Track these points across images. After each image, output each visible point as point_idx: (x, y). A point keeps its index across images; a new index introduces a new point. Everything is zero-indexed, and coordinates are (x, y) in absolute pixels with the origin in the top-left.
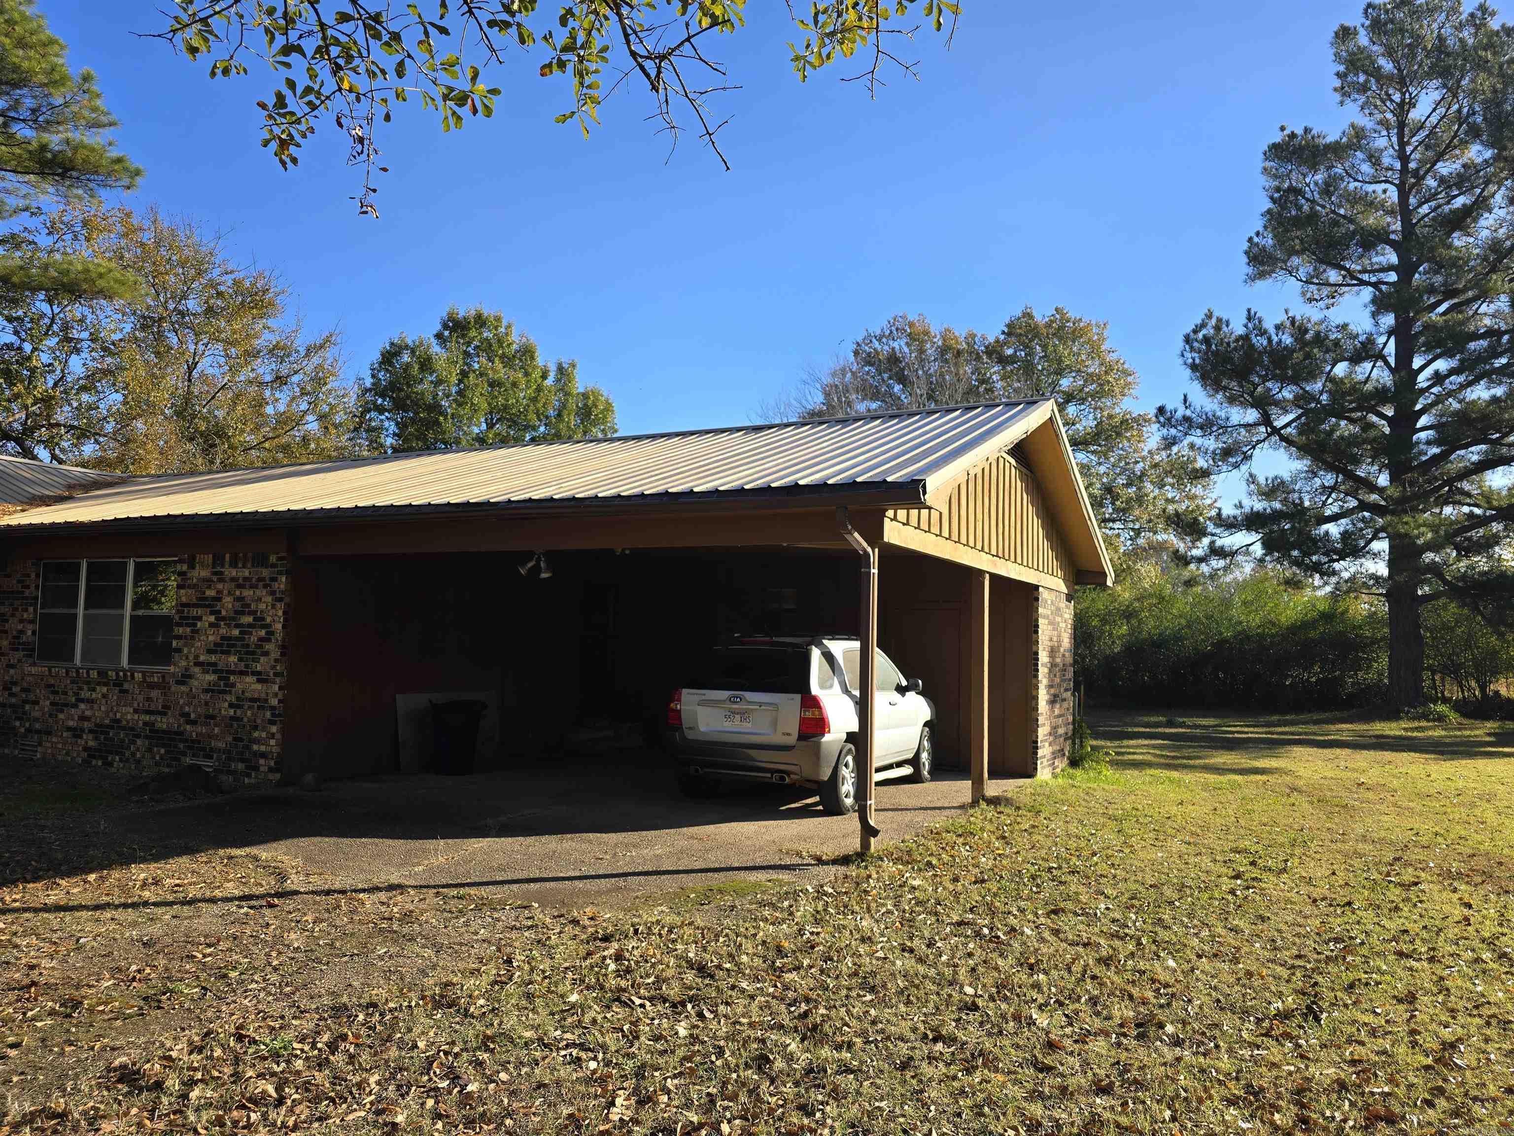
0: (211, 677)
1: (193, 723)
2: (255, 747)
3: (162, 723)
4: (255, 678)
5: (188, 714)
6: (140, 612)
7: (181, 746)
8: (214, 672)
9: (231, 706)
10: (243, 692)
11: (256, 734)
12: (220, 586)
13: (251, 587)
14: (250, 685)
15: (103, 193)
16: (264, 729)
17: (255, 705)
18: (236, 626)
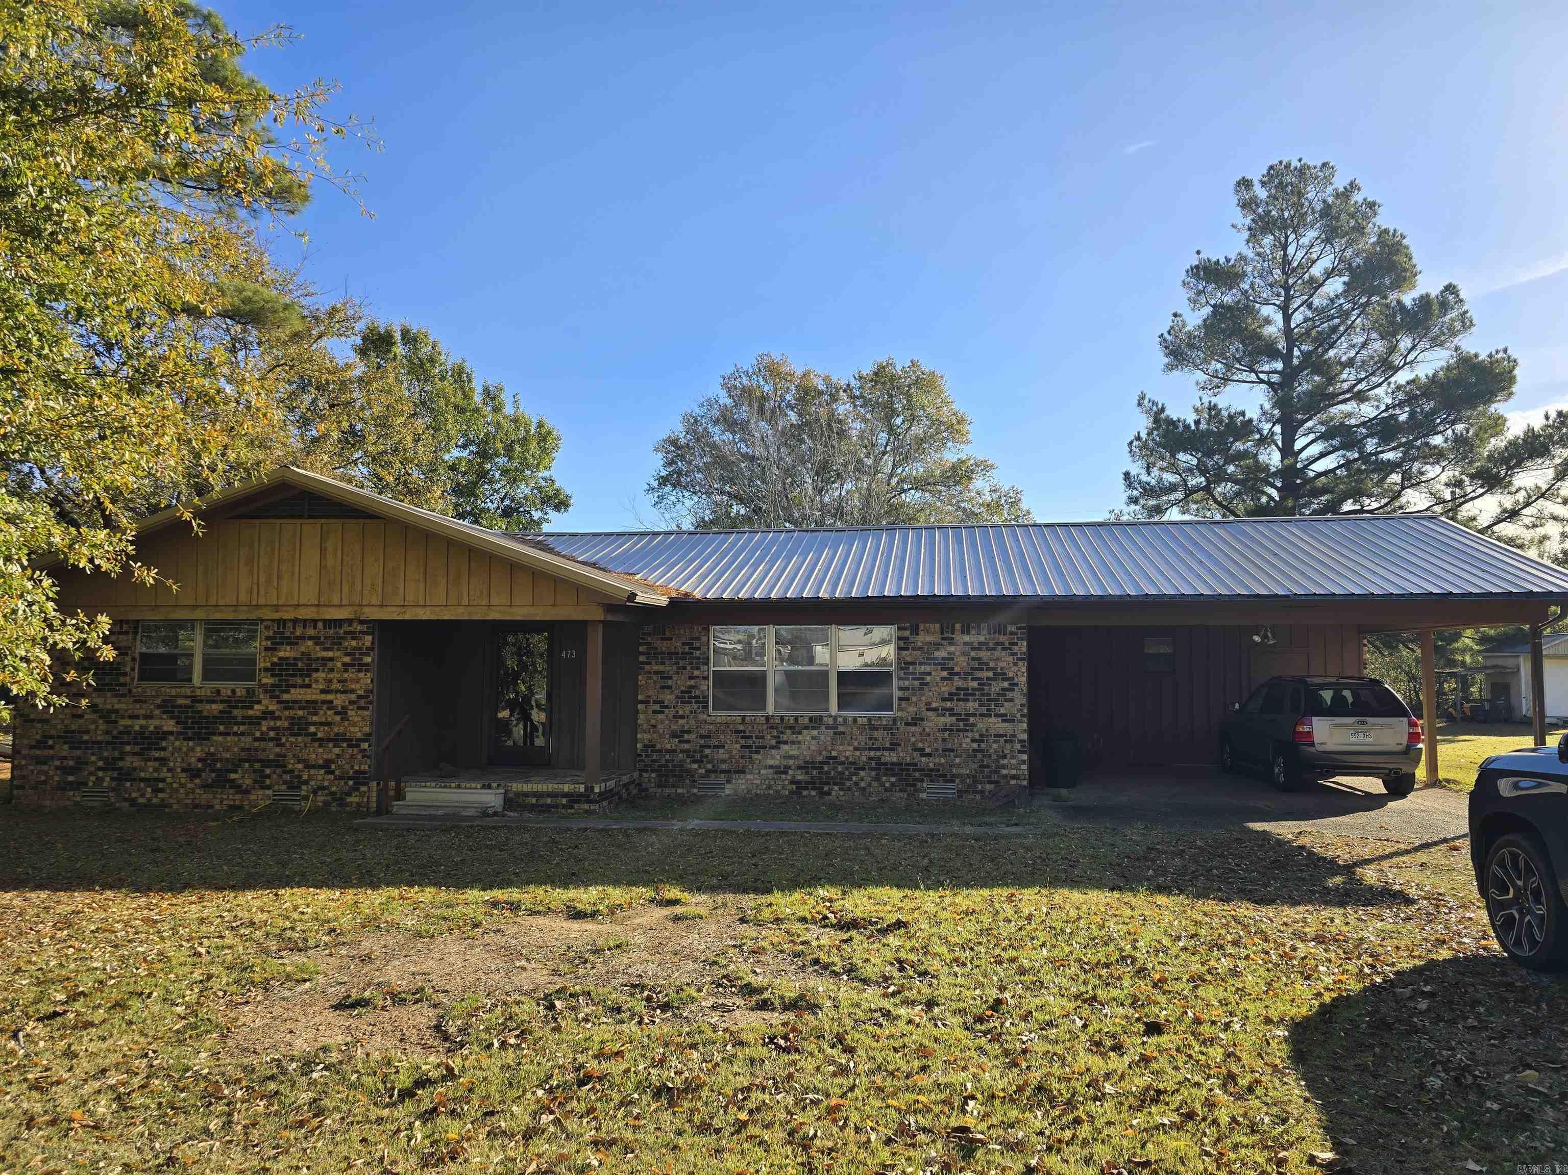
0: (948, 720)
1: (930, 755)
3: (890, 757)
4: (1000, 719)
5: (923, 749)
7: (917, 774)
8: (950, 715)
9: (973, 741)
10: (987, 730)
11: (1005, 762)
12: (951, 649)
13: (988, 649)
14: (996, 724)
16: (1013, 757)
17: (1002, 740)
18: (973, 679)
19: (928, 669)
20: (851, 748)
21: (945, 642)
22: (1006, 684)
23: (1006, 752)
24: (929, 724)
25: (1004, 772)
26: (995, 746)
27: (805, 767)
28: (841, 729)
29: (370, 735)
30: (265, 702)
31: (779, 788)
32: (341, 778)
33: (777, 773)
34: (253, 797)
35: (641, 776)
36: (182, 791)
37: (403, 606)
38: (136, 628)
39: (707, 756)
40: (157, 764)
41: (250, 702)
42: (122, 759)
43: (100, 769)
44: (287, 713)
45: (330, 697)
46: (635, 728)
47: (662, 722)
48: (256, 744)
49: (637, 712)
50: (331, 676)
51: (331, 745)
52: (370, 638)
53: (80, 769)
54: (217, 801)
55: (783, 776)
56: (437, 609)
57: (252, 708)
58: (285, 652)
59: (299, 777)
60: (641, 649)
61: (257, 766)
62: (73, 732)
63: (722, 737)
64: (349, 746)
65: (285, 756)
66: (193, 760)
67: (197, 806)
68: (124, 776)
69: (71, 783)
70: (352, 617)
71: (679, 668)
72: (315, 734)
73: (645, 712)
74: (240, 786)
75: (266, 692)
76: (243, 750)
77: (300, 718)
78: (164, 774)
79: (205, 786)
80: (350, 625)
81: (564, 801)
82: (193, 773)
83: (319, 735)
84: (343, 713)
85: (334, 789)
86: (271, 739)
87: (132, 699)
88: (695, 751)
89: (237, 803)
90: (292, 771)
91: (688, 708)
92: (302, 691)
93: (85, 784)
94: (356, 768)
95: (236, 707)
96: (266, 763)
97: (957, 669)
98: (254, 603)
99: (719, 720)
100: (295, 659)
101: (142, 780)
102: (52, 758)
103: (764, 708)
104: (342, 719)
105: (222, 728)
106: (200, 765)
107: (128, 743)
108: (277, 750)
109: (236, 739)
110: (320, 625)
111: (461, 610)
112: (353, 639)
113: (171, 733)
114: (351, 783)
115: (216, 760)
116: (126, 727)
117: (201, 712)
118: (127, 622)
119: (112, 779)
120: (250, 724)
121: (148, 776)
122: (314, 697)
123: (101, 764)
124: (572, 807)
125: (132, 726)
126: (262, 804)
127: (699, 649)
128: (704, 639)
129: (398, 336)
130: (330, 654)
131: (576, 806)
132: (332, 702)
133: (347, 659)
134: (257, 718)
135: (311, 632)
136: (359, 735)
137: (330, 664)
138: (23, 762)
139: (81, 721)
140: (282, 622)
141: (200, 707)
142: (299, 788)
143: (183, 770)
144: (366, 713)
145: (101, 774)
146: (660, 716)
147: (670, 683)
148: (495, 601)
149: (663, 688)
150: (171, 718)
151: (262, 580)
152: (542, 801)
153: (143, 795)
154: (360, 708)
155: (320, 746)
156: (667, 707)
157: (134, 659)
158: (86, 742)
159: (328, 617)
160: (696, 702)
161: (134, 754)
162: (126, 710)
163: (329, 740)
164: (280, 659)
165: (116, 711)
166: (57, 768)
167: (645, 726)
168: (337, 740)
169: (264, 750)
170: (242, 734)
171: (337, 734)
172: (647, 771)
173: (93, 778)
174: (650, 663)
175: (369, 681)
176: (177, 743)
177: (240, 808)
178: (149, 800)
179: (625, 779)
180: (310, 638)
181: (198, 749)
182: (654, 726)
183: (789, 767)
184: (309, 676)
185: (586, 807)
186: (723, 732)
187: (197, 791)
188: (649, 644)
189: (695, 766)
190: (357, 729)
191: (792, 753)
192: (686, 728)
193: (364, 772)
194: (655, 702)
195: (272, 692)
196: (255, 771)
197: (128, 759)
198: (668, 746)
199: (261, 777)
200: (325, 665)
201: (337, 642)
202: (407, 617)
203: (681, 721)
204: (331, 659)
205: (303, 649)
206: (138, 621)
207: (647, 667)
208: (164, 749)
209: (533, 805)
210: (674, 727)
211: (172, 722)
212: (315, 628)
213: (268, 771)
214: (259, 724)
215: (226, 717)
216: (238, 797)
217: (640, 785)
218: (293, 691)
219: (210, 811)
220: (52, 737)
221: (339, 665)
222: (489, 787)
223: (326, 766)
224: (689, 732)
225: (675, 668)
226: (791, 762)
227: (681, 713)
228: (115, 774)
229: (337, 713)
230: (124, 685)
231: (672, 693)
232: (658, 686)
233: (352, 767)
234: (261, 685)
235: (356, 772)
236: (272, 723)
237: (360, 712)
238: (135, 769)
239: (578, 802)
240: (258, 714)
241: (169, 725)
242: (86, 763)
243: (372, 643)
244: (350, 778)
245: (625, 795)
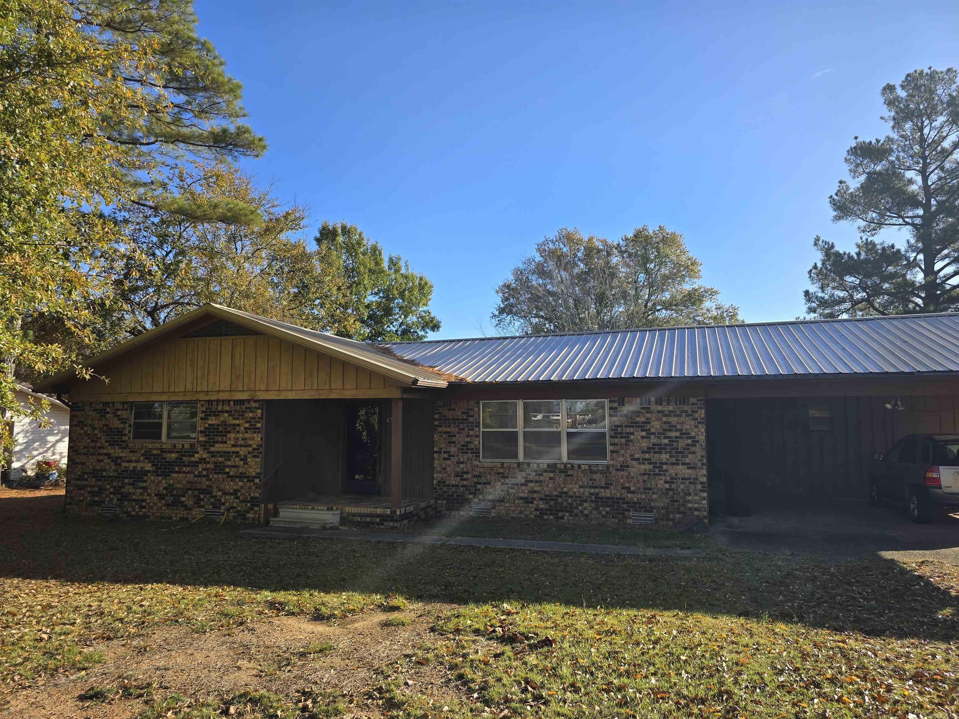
0: (647, 467)
1: (633, 492)
3: (604, 493)
4: (685, 467)
5: (629, 488)
7: (625, 506)
8: (649, 463)
9: (666, 482)
10: (676, 475)
11: (689, 498)
12: (649, 415)
13: (675, 416)
16: (696, 495)
17: (687, 482)
18: (665, 438)
19: (632, 430)
20: (577, 486)
21: (644, 411)
22: (689, 441)
23: (691, 491)
24: (633, 470)
25: (689, 505)
26: (682, 486)
27: (547, 499)
28: (570, 472)
29: (260, 474)
30: (201, 452)
31: (528, 513)
32: (243, 501)
33: (526, 502)
34: (194, 513)
35: (436, 502)
36: (155, 507)
37: (279, 390)
38: (131, 406)
39: (479, 490)
40: (141, 491)
41: (193, 452)
42: (124, 487)
43: (111, 493)
44: (213, 459)
45: (237, 449)
46: (432, 468)
47: (450, 466)
48: (196, 479)
49: (434, 459)
50: (238, 436)
51: (238, 480)
52: (260, 411)
53: (101, 493)
54: (174, 515)
55: (531, 505)
56: (299, 392)
57: (194, 456)
58: (213, 421)
59: (220, 500)
60: (436, 417)
61: (196, 493)
62: (98, 470)
63: (489, 477)
64: (248, 481)
65: (212, 487)
66: (161, 488)
67: (163, 518)
68: (125, 497)
69: (96, 502)
70: (250, 398)
71: (460, 429)
72: (229, 473)
73: (438, 459)
74: (186, 506)
75: (201, 446)
76: (188, 482)
77: (220, 463)
78: (146, 497)
79: (167, 505)
80: (249, 403)
81: (378, 520)
82: (161, 496)
83: (231, 474)
84: (244, 459)
85: (239, 508)
86: (204, 476)
87: (128, 451)
88: (471, 486)
89: (185, 516)
90: (215, 497)
91: (466, 456)
92: (222, 445)
93: (104, 502)
94: (252, 495)
95: (185, 456)
96: (202, 491)
97: (653, 430)
98: (195, 390)
99: (486, 465)
100: (218, 425)
101: (134, 500)
102: (86, 486)
103: (516, 456)
104: (244, 463)
105: (177, 469)
106: (165, 492)
107: (126, 478)
108: (207, 483)
109: (184, 475)
110: (232, 403)
111: (313, 393)
112: (251, 412)
113: (149, 471)
114: (249, 505)
115: (174, 489)
116: (125, 467)
117: (165, 458)
118: (127, 403)
119: (118, 500)
120: (193, 466)
121: (137, 498)
122: (228, 450)
123: (112, 490)
124: (383, 524)
125: (128, 467)
126: (199, 517)
127: (472, 416)
128: (476, 409)
129: (340, 231)
130: (237, 422)
131: (385, 523)
132: (238, 452)
133: (247, 425)
134: (196, 462)
135: (227, 408)
136: (254, 474)
137: (237, 428)
138: (72, 488)
139: (102, 464)
140: (210, 402)
141: (165, 455)
142: (219, 508)
143: (156, 495)
144: (258, 460)
145: (112, 496)
146: (448, 462)
147: (454, 439)
148: (334, 386)
149: (450, 442)
150: (149, 462)
151: (200, 374)
152: (364, 520)
153: (134, 510)
154: (254, 456)
155: (232, 481)
156: (453, 456)
157: (130, 426)
158: (104, 477)
159: (236, 398)
160: (471, 453)
161: (130, 484)
162: (126, 457)
163: (237, 477)
164: (209, 425)
165: (121, 458)
166: (89, 492)
167: (439, 469)
168: (241, 476)
169: (200, 483)
170: (188, 472)
171: (241, 473)
172: (439, 499)
173: (108, 499)
174: (441, 426)
175: (259, 439)
176: (152, 478)
177: (187, 519)
178: (137, 512)
179: (423, 505)
180: (226, 412)
181: (164, 482)
182: (445, 469)
183: (535, 499)
184: (226, 436)
185: (392, 524)
186: (489, 473)
187: (163, 508)
188: (441, 413)
189: (471, 496)
190: (252, 470)
191: (535, 489)
192: (465, 470)
193: (257, 498)
194: (445, 452)
195: (204, 445)
196: (195, 496)
197: (127, 487)
198: (454, 483)
199: (198, 500)
200: (234, 429)
201: (241, 415)
202: (282, 397)
203: (461, 466)
204: (238, 425)
205: (222, 419)
206: (133, 402)
207: (440, 429)
208: (146, 481)
209: (358, 522)
210: (457, 469)
211: (150, 465)
212: (229, 405)
213: (202, 496)
214: (198, 466)
215: (179, 462)
216: (185, 512)
217: (436, 508)
218: (216, 445)
219: (170, 521)
220: (87, 473)
221: (242, 428)
222: (331, 509)
223: (235, 492)
224: (467, 473)
225: (457, 429)
226: (536, 495)
227: (461, 460)
228: (120, 496)
229: (241, 460)
230: (125, 441)
231: (455, 446)
232: (447, 441)
233: (250, 494)
234: (199, 442)
235: (252, 498)
236: (204, 466)
237: (254, 459)
238: (130, 493)
239: (387, 521)
240: (197, 460)
241: (148, 467)
242: (105, 489)
243: (262, 415)
244: (248, 502)
245: (423, 516)
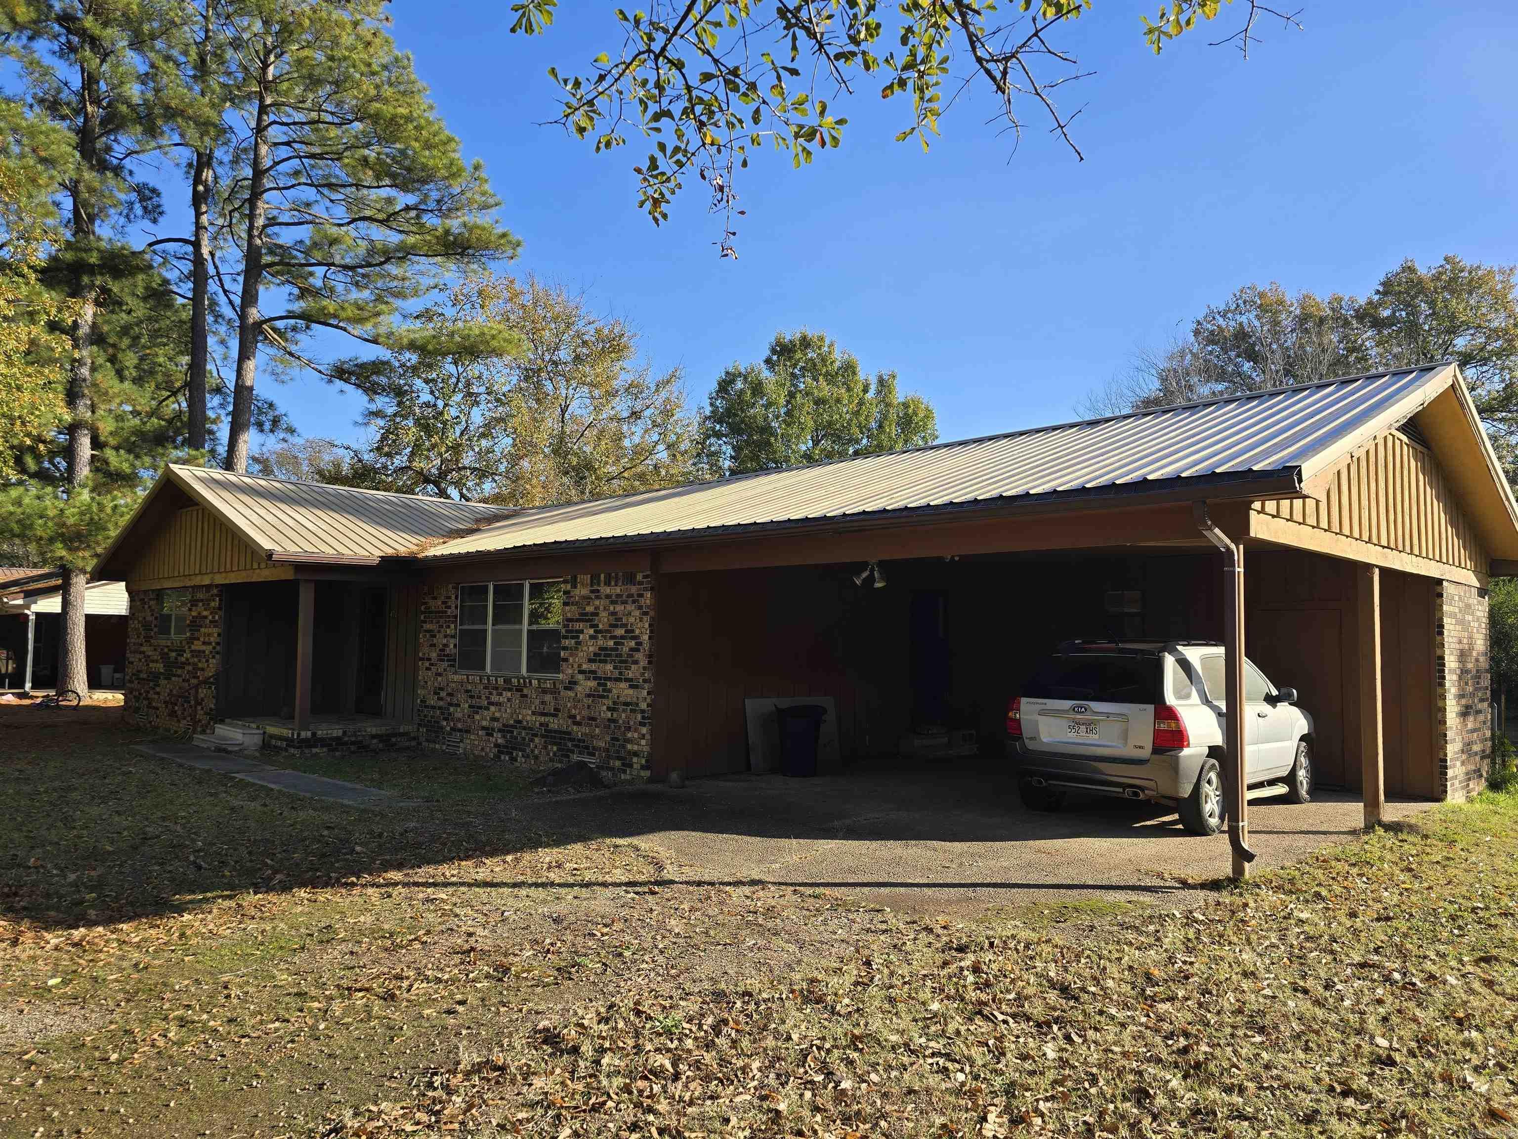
0: (592, 684)
1: (578, 724)
2: (629, 746)
3: (554, 724)
4: (628, 684)
5: (574, 717)
6: (534, 627)
7: (570, 744)
8: (595, 679)
9: (609, 709)
10: (618, 697)
11: (629, 735)
12: (597, 602)
13: (622, 603)
14: (622, 690)
15: (492, 265)
16: (636, 730)
17: (628, 709)
18: (611, 638)
19: (581, 625)
20: (530, 712)
21: (593, 595)
22: (633, 644)
23: (632, 723)
24: (580, 688)
26: (623, 715)
27: (506, 730)
28: (525, 691)
29: (216, 679)
31: (488, 750)
33: (487, 734)
35: (418, 729)
39: (451, 714)
44: (192, 660)
46: (416, 684)
47: (430, 679)
48: (183, 684)
49: (418, 668)
50: (206, 630)
52: (219, 599)
55: (491, 739)
58: (194, 612)
61: (183, 701)
70: (211, 582)
73: (422, 669)
75: (188, 643)
76: (179, 687)
77: (196, 664)
78: (159, 704)
82: (166, 704)
84: (208, 660)
88: (445, 709)
92: (197, 643)
96: (185, 699)
97: (600, 626)
106: (168, 699)
109: (178, 679)
113: (162, 674)
122: (200, 648)
130: (206, 613)
133: (211, 617)
135: (201, 595)
136: (212, 679)
137: (206, 621)
140: (193, 589)
143: (164, 702)
146: (429, 674)
149: (431, 645)
154: (213, 657)
156: (433, 665)
161: (152, 689)
164: (192, 617)
165: (149, 657)
167: (422, 683)
174: (426, 622)
175: (216, 635)
176: (163, 682)
180: (201, 600)
182: (426, 683)
183: (494, 730)
184: (200, 631)
189: (445, 723)
190: (212, 674)
191: (496, 715)
194: (427, 659)
196: (182, 705)
197: (151, 692)
198: (432, 703)
200: (204, 622)
201: (208, 604)
203: (439, 679)
205: (199, 609)
207: (424, 626)
210: (436, 684)
212: (202, 592)
217: (417, 738)
224: (443, 689)
225: (438, 626)
226: (495, 724)
227: (439, 670)
237: (213, 660)
240: (185, 660)
